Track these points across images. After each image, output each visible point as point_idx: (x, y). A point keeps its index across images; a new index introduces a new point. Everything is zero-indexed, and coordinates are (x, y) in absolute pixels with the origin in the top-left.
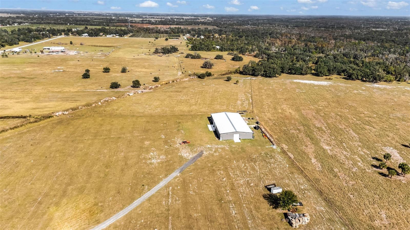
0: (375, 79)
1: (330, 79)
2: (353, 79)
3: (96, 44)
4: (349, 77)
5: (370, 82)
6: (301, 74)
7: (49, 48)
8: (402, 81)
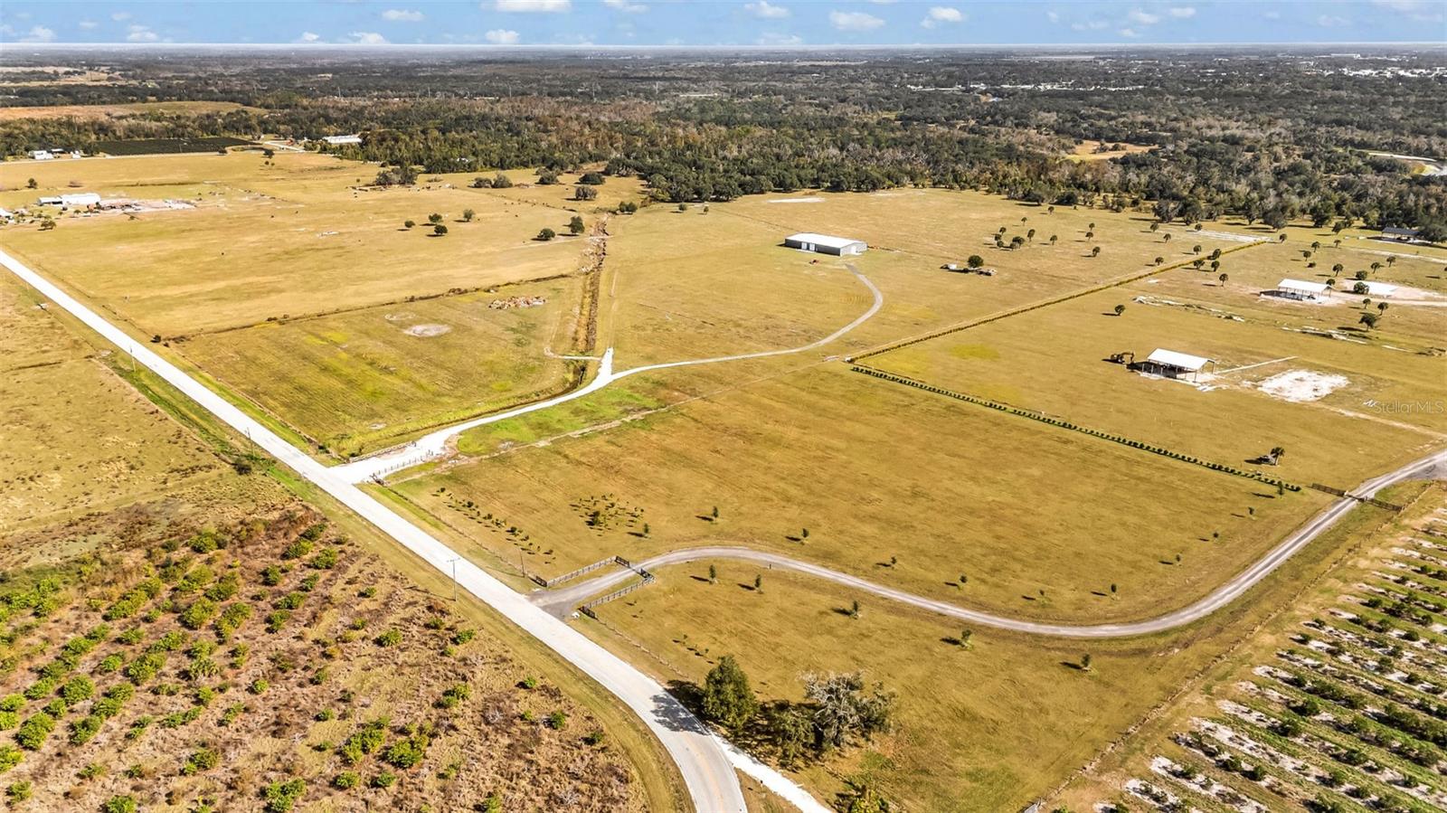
0: (875, 187)
1: (811, 194)
2: (842, 191)
3: (142, 180)
4: (836, 188)
5: (867, 191)
6: (762, 192)
7: (58, 200)
8: (904, 186)
